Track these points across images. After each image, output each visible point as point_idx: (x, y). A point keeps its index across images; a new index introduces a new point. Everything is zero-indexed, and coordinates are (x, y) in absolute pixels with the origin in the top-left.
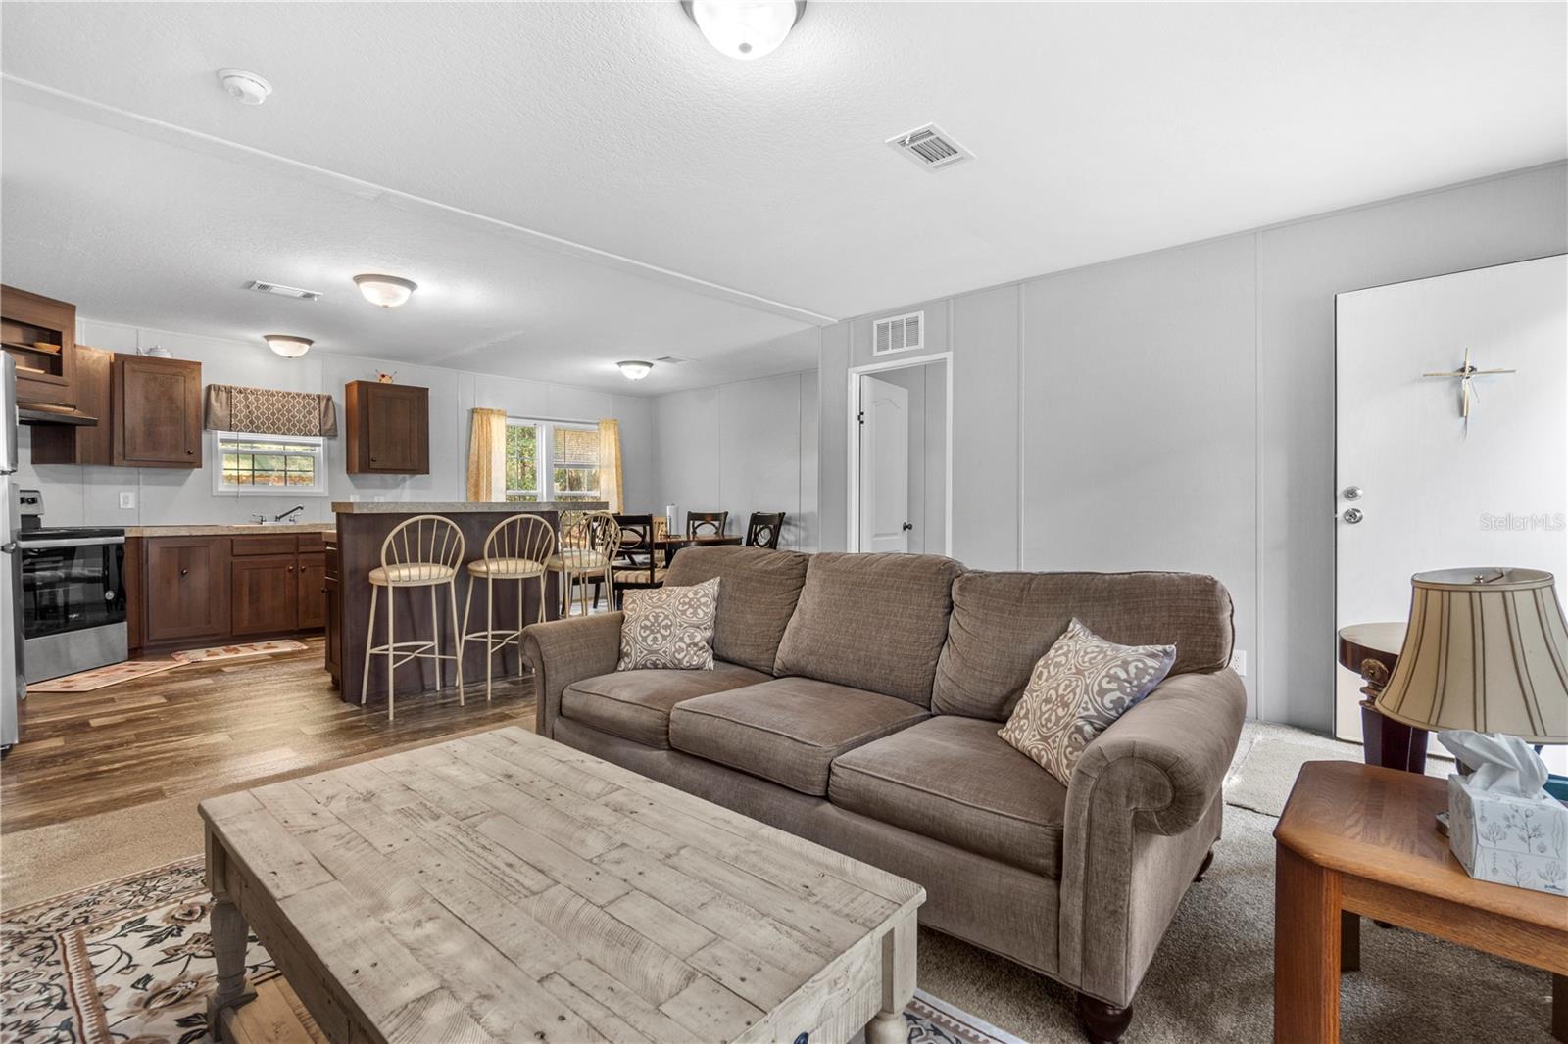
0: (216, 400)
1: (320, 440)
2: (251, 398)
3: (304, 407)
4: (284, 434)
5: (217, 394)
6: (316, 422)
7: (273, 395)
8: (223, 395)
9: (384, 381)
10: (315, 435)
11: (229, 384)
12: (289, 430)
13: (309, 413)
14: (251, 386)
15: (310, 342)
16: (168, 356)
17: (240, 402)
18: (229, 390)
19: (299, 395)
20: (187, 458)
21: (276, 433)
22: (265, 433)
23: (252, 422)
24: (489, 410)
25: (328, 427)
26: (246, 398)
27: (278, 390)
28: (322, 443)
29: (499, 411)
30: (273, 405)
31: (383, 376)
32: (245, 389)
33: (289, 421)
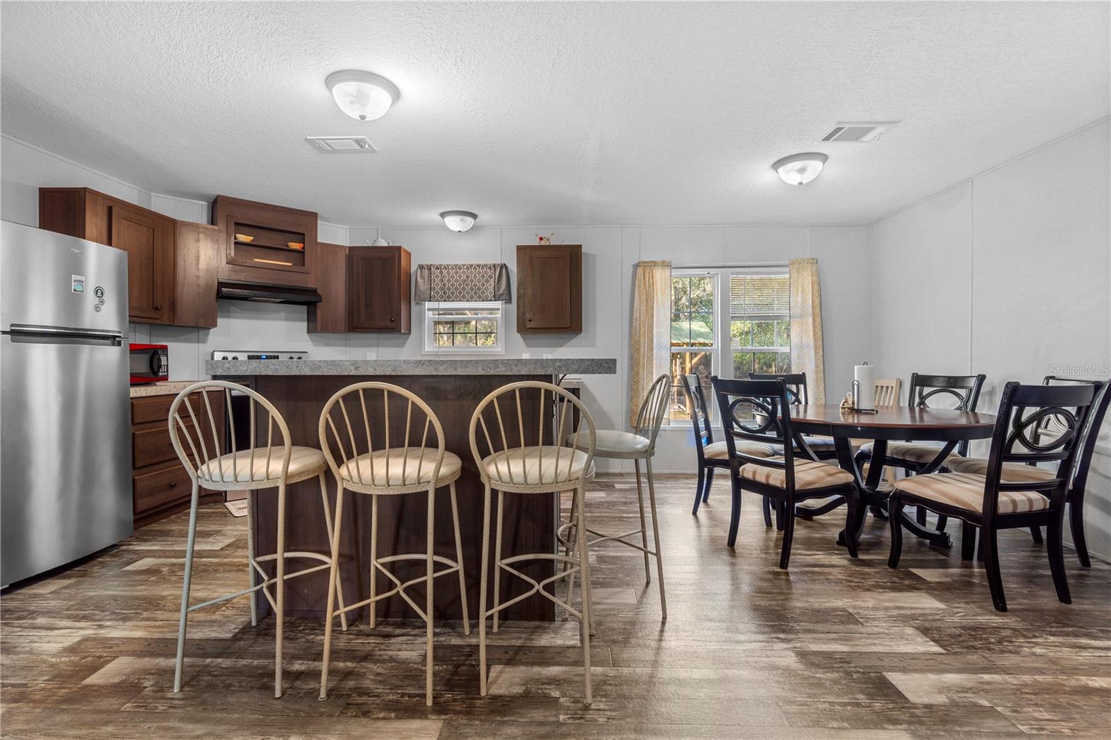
0: (421, 277)
1: (498, 304)
2: (445, 272)
3: (483, 276)
4: (468, 301)
5: (422, 272)
6: (491, 289)
7: (460, 268)
8: (426, 272)
9: (543, 243)
10: (491, 300)
11: (429, 263)
12: (472, 297)
13: (487, 281)
14: (444, 263)
15: (474, 216)
16: (385, 244)
17: (437, 277)
18: (429, 268)
19: (479, 266)
20: (389, 324)
21: (461, 301)
22: (454, 301)
23: (445, 293)
24: (651, 262)
25: (501, 292)
26: (441, 273)
27: (463, 263)
28: (500, 307)
29: (663, 262)
30: (460, 277)
31: (541, 239)
32: (441, 265)
33: (472, 289)
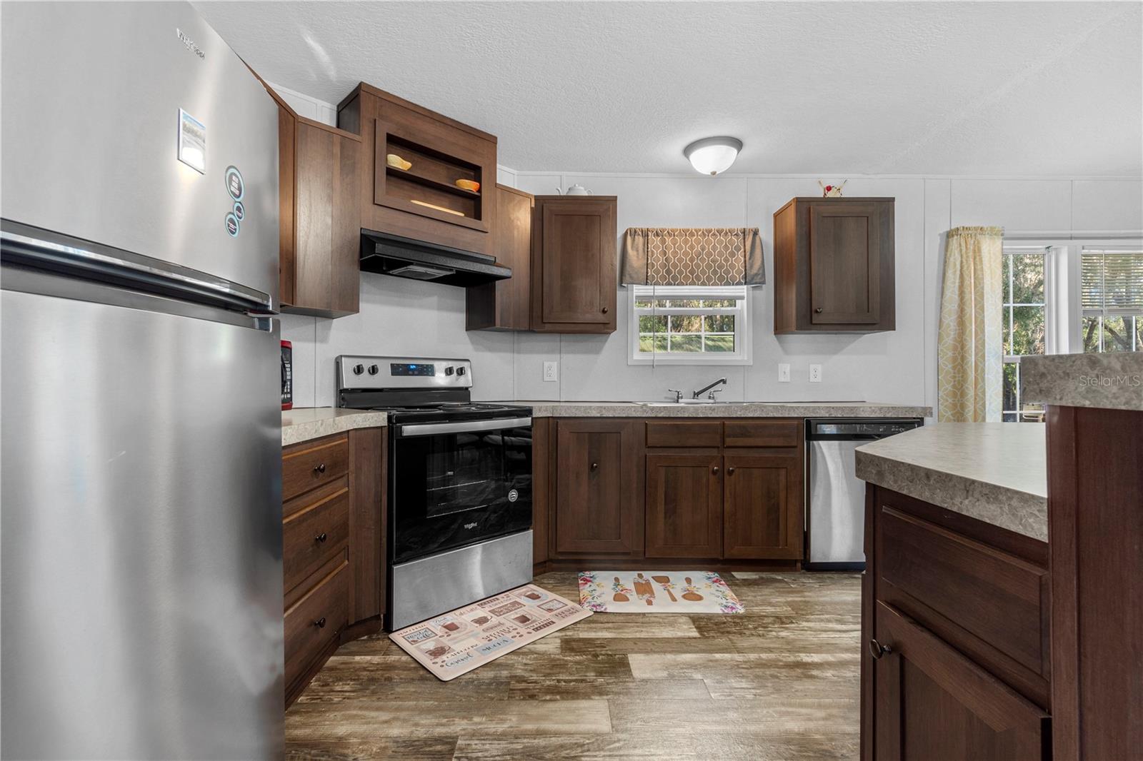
0: (632, 247)
1: (743, 290)
2: (668, 240)
3: (726, 247)
4: (703, 284)
5: (633, 240)
6: (739, 265)
7: (692, 235)
8: (640, 240)
9: (830, 194)
10: (738, 284)
11: (644, 227)
12: (709, 279)
13: (732, 255)
14: (668, 226)
15: (737, 143)
16: (585, 194)
17: (656, 247)
18: (645, 234)
19: (720, 232)
20: (601, 318)
21: (694, 284)
22: (683, 284)
23: (668, 272)
24: (976, 229)
25: (755, 271)
26: (663, 242)
27: (697, 228)
28: (745, 294)
29: (992, 229)
30: (692, 247)
31: (829, 189)
32: (662, 231)
33: (709, 266)
